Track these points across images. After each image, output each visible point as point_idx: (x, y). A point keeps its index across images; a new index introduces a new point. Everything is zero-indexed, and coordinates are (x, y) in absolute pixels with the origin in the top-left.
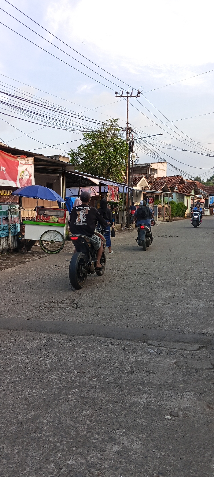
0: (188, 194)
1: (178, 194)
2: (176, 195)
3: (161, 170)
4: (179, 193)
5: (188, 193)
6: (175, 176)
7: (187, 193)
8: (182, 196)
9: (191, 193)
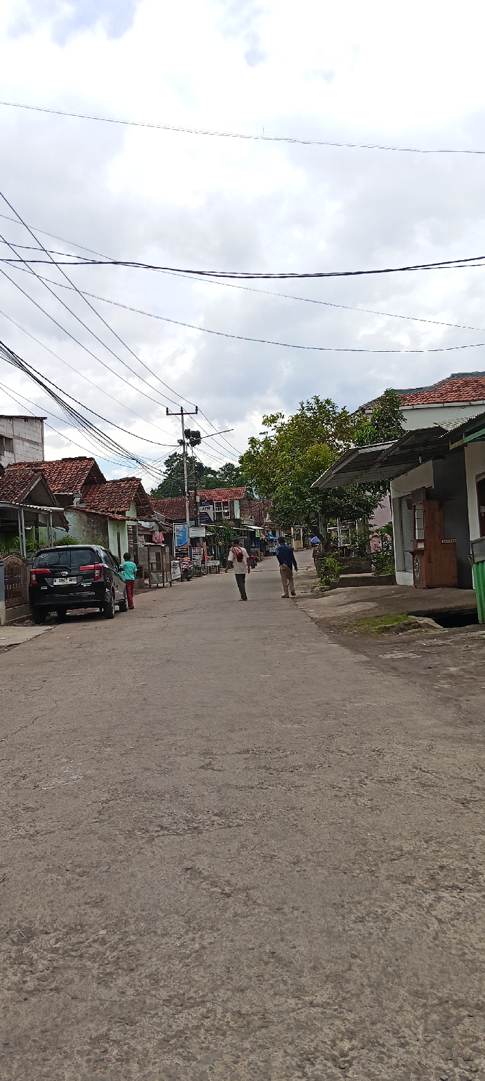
0: (120, 517)
1: (85, 517)
2: (81, 518)
3: (27, 444)
4: (88, 514)
5: (118, 513)
6: (71, 460)
7: (113, 512)
8: (99, 523)
9: (127, 514)
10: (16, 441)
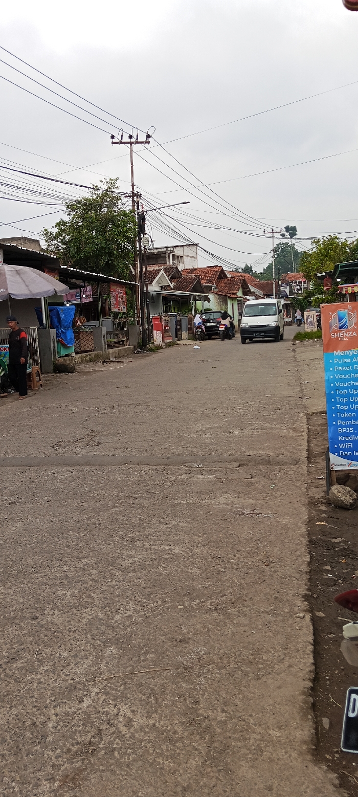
2: (215, 297)
3: (189, 258)
4: (219, 295)
5: (233, 294)
6: (210, 267)
7: (230, 293)
8: (223, 299)
9: (238, 294)
10: (185, 257)
